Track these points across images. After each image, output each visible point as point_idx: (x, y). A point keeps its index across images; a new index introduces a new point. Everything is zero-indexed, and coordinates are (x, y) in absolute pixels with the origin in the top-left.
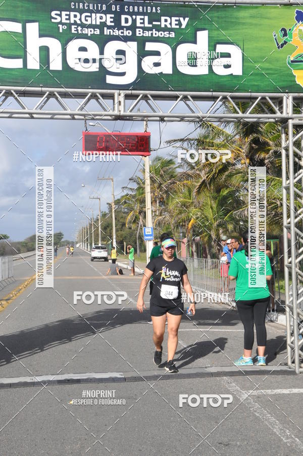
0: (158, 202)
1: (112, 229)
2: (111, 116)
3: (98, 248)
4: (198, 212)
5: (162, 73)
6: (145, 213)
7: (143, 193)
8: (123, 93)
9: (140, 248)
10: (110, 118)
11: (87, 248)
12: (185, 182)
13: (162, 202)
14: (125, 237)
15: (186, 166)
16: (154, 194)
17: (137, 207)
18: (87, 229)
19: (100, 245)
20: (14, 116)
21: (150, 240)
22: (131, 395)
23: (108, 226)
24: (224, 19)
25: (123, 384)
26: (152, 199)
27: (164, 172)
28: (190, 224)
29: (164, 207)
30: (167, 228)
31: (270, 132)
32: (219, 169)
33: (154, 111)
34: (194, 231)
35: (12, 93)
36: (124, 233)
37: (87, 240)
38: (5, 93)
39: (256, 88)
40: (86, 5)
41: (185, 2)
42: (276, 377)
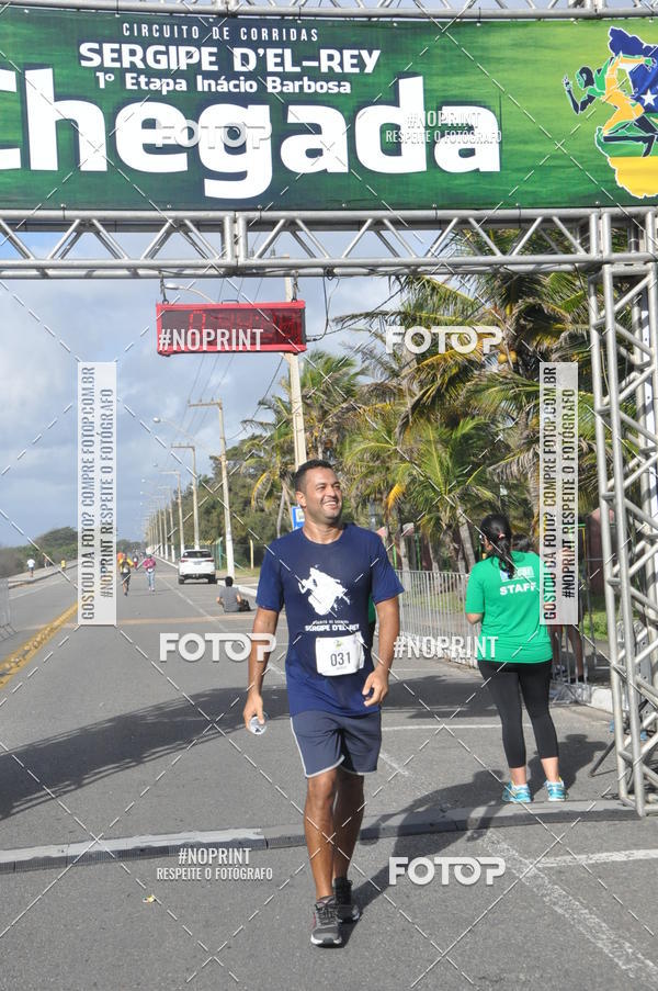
2: (217, 268)
5: (326, 171)
8: (242, 217)
10: (214, 272)
20: (6, 273)
22: (282, 878)
24: (457, 52)
25: (262, 854)
33: (312, 255)
39: (530, 199)
40: (155, 27)
41: (370, 17)
42: (595, 827)
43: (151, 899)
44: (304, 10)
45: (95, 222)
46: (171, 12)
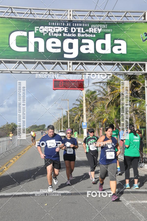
0: (89, 111)
1: (68, 123)
2: (66, 72)
3: (61, 132)
4: (107, 115)
5: (89, 53)
6: (83, 115)
7: (82, 107)
8: (71, 62)
9: (81, 132)
10: (66, 73)
11: (56, 131)
12: (102, 102)
13: (91, 111)
14: (74, 127)
15: (102, 94)
16: (87, 107)
17: (79, 113)
18: (57, 123)
19: (62, 130)
20: (22, 72)
21: (85, 128)
22: (74, 202)
23: (66, 122)
24: (118, 29)
25: (70, 196)
26: (86, 109)
27: (92, 97)
28: (104, 121)
29: (92, 113)
30: (93, 123)
31: (141, 79)
32: (117, 96)
33: (86, 70)
34: (106, 124)
35: (22, 62)
36: (73, 125)
37: (56, 128)
38: (19, 62)
39: (133, 60)
40: (55, 23)
41: (100, 21)
42: (143, 195)
43: (46, 204)
44: (86, 20)
45: (41, 62)
46: (59, 20)
